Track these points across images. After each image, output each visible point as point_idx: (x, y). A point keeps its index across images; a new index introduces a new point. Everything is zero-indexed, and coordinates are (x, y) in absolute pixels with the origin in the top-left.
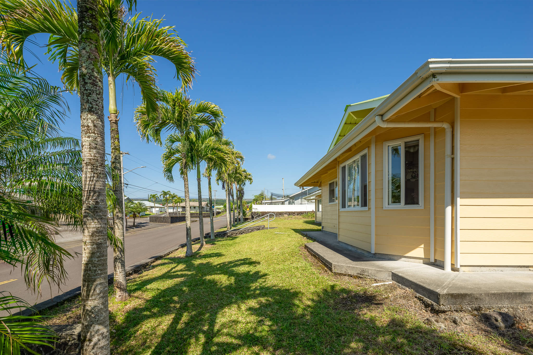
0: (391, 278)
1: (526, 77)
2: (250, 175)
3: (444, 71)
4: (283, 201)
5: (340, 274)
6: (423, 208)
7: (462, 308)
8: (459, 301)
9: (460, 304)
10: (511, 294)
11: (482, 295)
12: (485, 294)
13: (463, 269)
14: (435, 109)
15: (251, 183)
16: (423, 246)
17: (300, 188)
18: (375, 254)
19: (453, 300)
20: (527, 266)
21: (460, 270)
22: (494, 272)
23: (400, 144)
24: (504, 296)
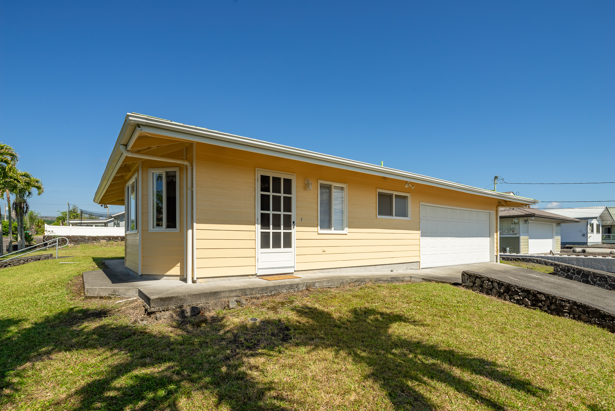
0: (137, 294)
1: (211, 141)
2: (37, 182)
3: (145, 124)
4: (106, 221)
5: (91, 298)
6: (179, 231)
7: (168, 308)
8: (166, 303)
9: (167, 305)
10: (208, 293)
11: (185, 296)
12: (188, 295)
13: (199, 280)
14: (187, 148)
15: (39, 194)
16: (179, 264)
17: (102, 206)
18: (142, 275)
19: (162, 303)
20: (247, 275)
21: (197, 281)
22: (224, 281)
23: (162, 172)
24: (202, 296)
